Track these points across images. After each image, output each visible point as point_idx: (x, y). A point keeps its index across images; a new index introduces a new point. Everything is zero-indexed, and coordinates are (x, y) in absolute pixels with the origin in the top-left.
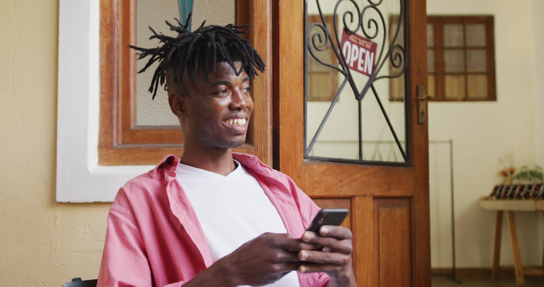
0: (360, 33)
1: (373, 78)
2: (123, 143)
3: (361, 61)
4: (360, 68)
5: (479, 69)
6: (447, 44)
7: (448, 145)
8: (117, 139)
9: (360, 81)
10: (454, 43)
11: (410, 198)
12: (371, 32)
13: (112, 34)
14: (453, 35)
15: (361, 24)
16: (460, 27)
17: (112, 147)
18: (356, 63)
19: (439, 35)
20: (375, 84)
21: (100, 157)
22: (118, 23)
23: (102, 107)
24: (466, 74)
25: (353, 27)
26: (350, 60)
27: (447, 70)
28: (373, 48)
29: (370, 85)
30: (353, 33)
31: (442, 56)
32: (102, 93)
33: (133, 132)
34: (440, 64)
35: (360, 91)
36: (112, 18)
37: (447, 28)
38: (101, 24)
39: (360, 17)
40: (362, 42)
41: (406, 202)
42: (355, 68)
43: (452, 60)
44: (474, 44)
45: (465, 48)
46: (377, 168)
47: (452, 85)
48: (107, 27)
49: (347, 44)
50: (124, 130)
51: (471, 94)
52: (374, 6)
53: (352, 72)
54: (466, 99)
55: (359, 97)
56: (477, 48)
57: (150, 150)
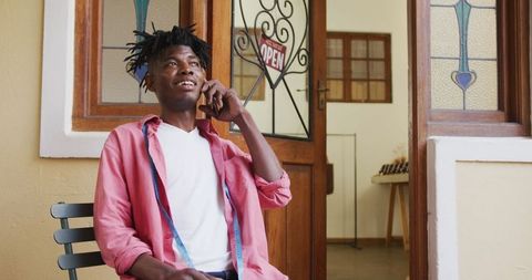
0: (274, 38)
1: (284, 72)
2: (91, 114)
3: (274, 60)
4: (273, 65)
5: (379, 77)
6: (353, 55)
7: (353, 138)
8: (87, 110)
9: (274, 75)
10: (359, 56)
11: (311, 165)
12: (283, 38)
13: (84, 32)
14: (358, 48)
15: (275, 31)
16: (365, 42)
17: (83, 117)
18: (270, 61)
19: (347, 48)
20: (285, 77)
21: (73, 124)
22: (89, 24)
23: (76, 87)
24: (368, 80)
25: (269, 33)
26: (266, 58)
27: (354, 76)
28: (283, 50)
29: (281, 78)
30: (269, 38)
31: (350, 65)
32: (76, 76)
33: (99, 107)
34: (347, 72)
35: (274, 82)
36: (84, 19)
37: (353, 42)
38: (76, 24)
39: (275, 26)
40: (275, 46)
41: (308, 168)
42: (270, 64)
43: (357, 69)
44: (376, 56)
45: (368, 59)
46: (285, 141)
47: (357, 89)
48: (80, 26)
49: (264, 46)
50: (92, 105)
51: (372, 98)
52: (286, 18)
53: (268, 68)
54: (368, 101)
55: (273, 87)
56: (377, 60)
57: (112, 120)
